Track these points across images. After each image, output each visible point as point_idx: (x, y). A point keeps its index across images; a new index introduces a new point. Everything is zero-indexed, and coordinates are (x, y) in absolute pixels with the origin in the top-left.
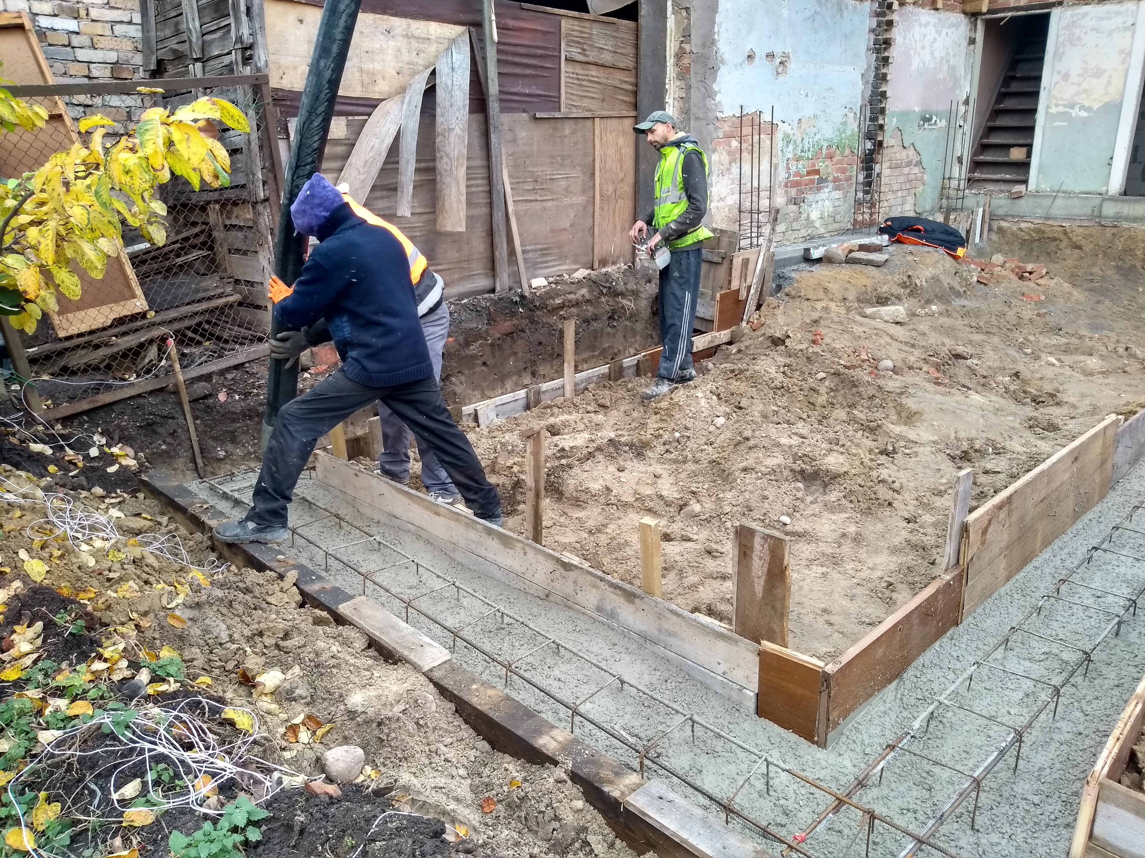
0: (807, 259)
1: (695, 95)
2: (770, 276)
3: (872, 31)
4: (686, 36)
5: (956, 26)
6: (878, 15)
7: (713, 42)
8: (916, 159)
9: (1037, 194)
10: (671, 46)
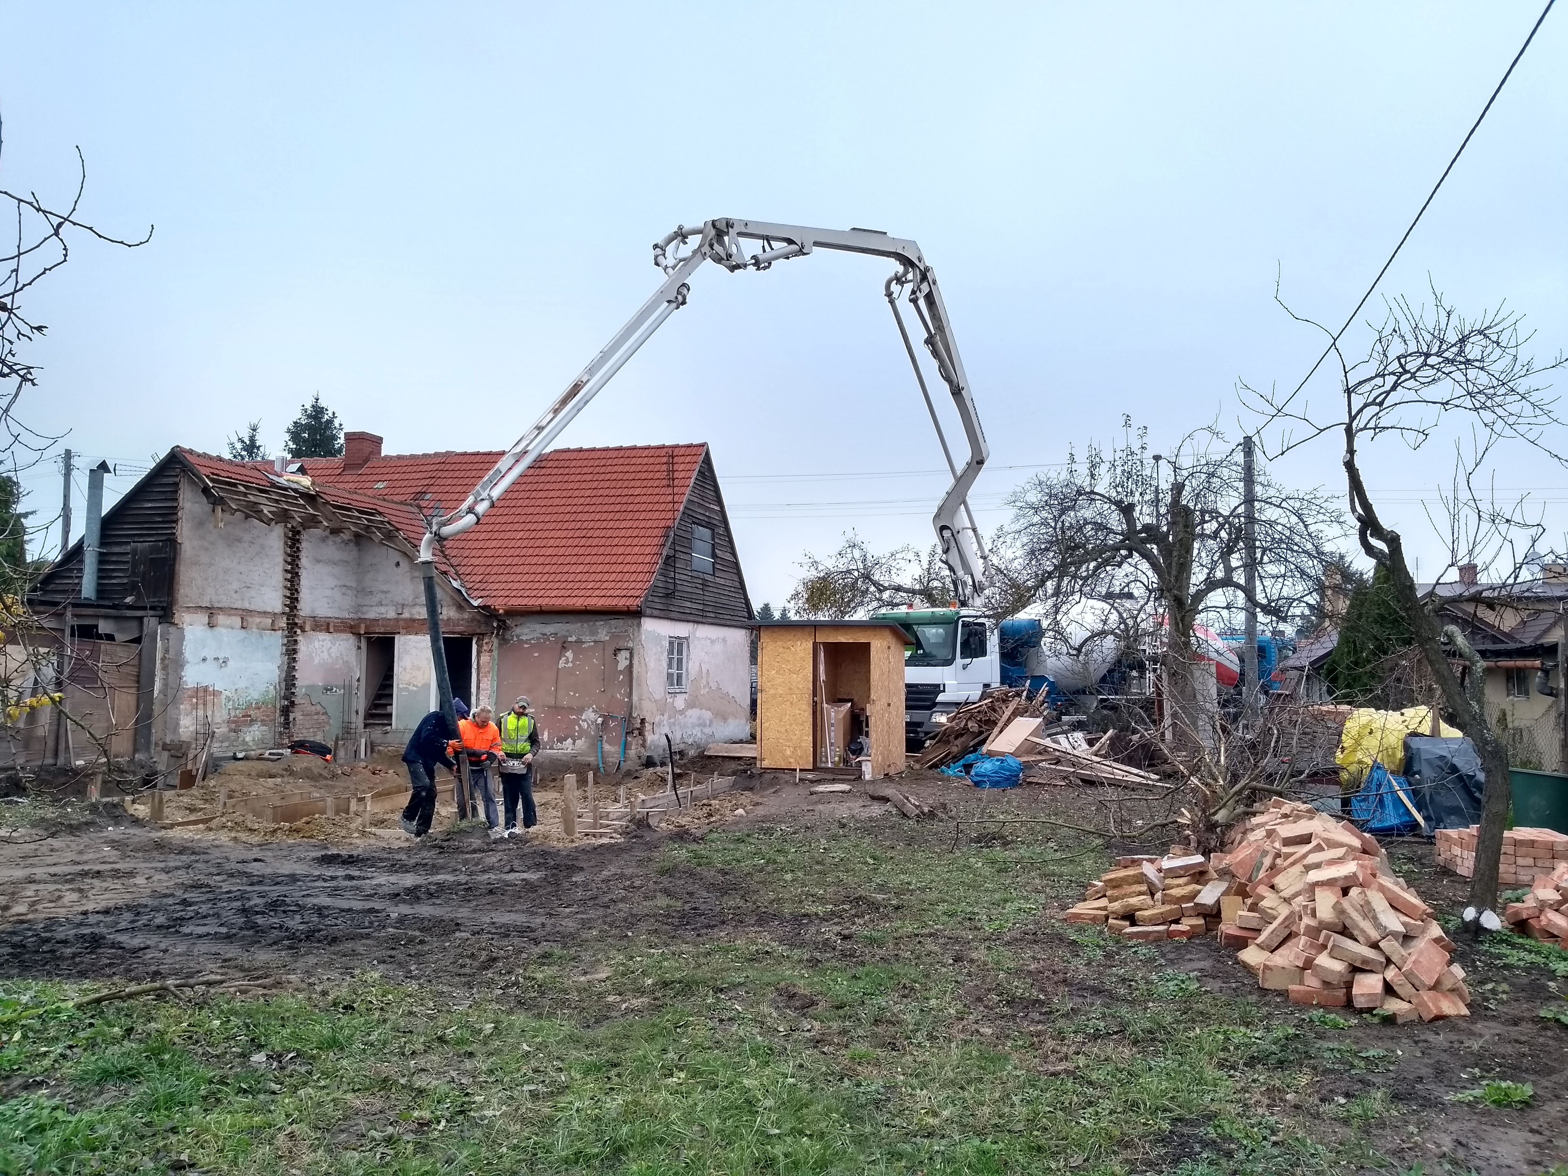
0: (235, 758)
1: (171, 678)
2: (210, 764)
3: (283, 645)
4: (167, 651)
5: (347, 640)
6: (287, 637)
7: (182, 654)
8: (322, 711)
9: (397, 731)
10: (159, 655)
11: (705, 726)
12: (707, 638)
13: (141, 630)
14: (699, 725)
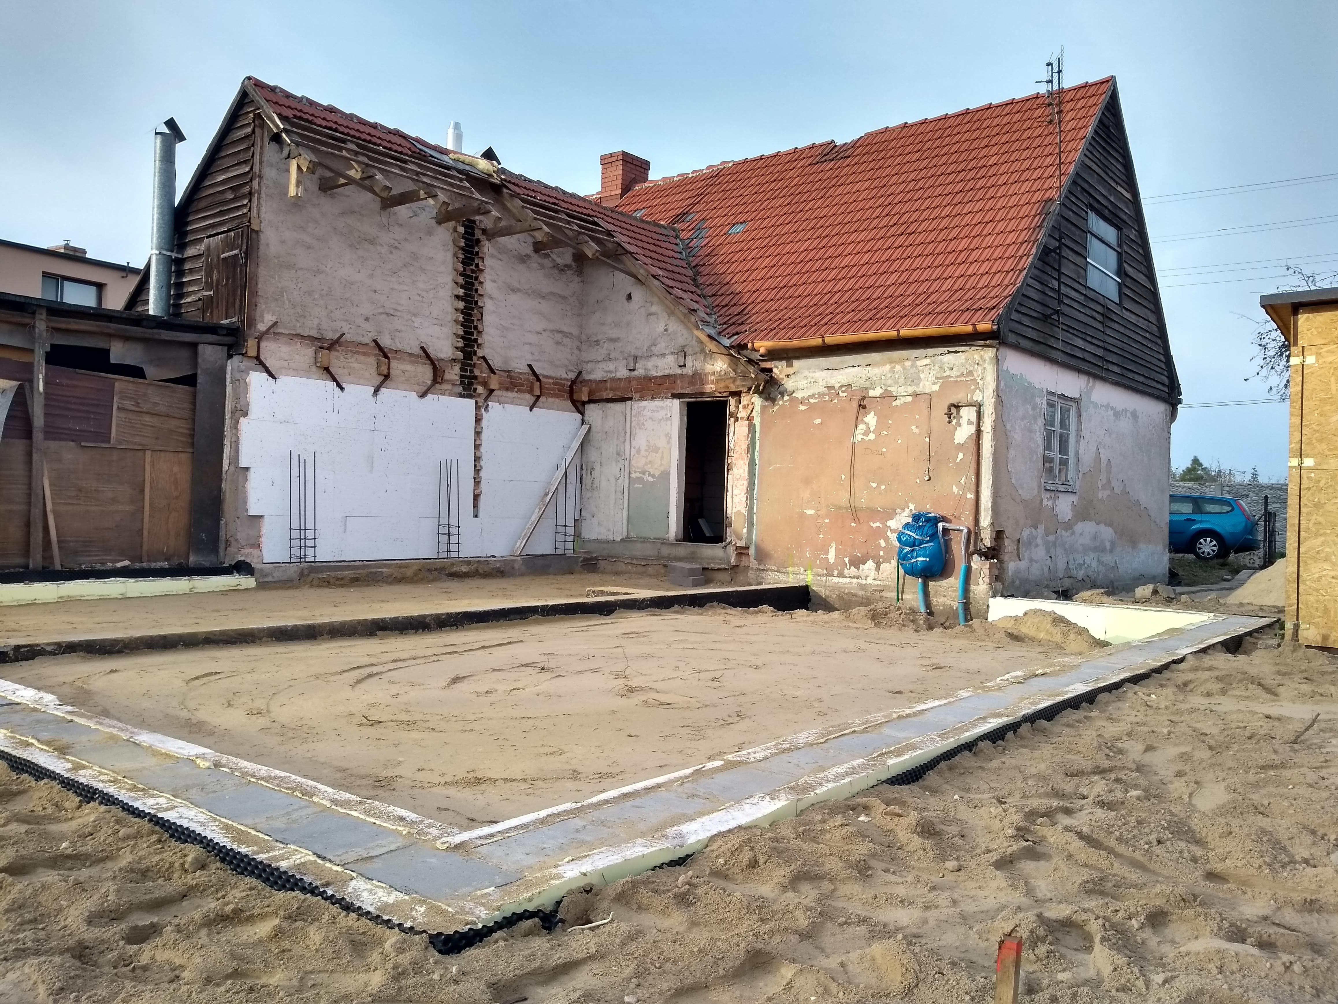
4: (238, 399)
10: (229, 405)
11: (1103, 550)
12: (1108, 406)
13: (195, 364)
14: (1096, 549)
